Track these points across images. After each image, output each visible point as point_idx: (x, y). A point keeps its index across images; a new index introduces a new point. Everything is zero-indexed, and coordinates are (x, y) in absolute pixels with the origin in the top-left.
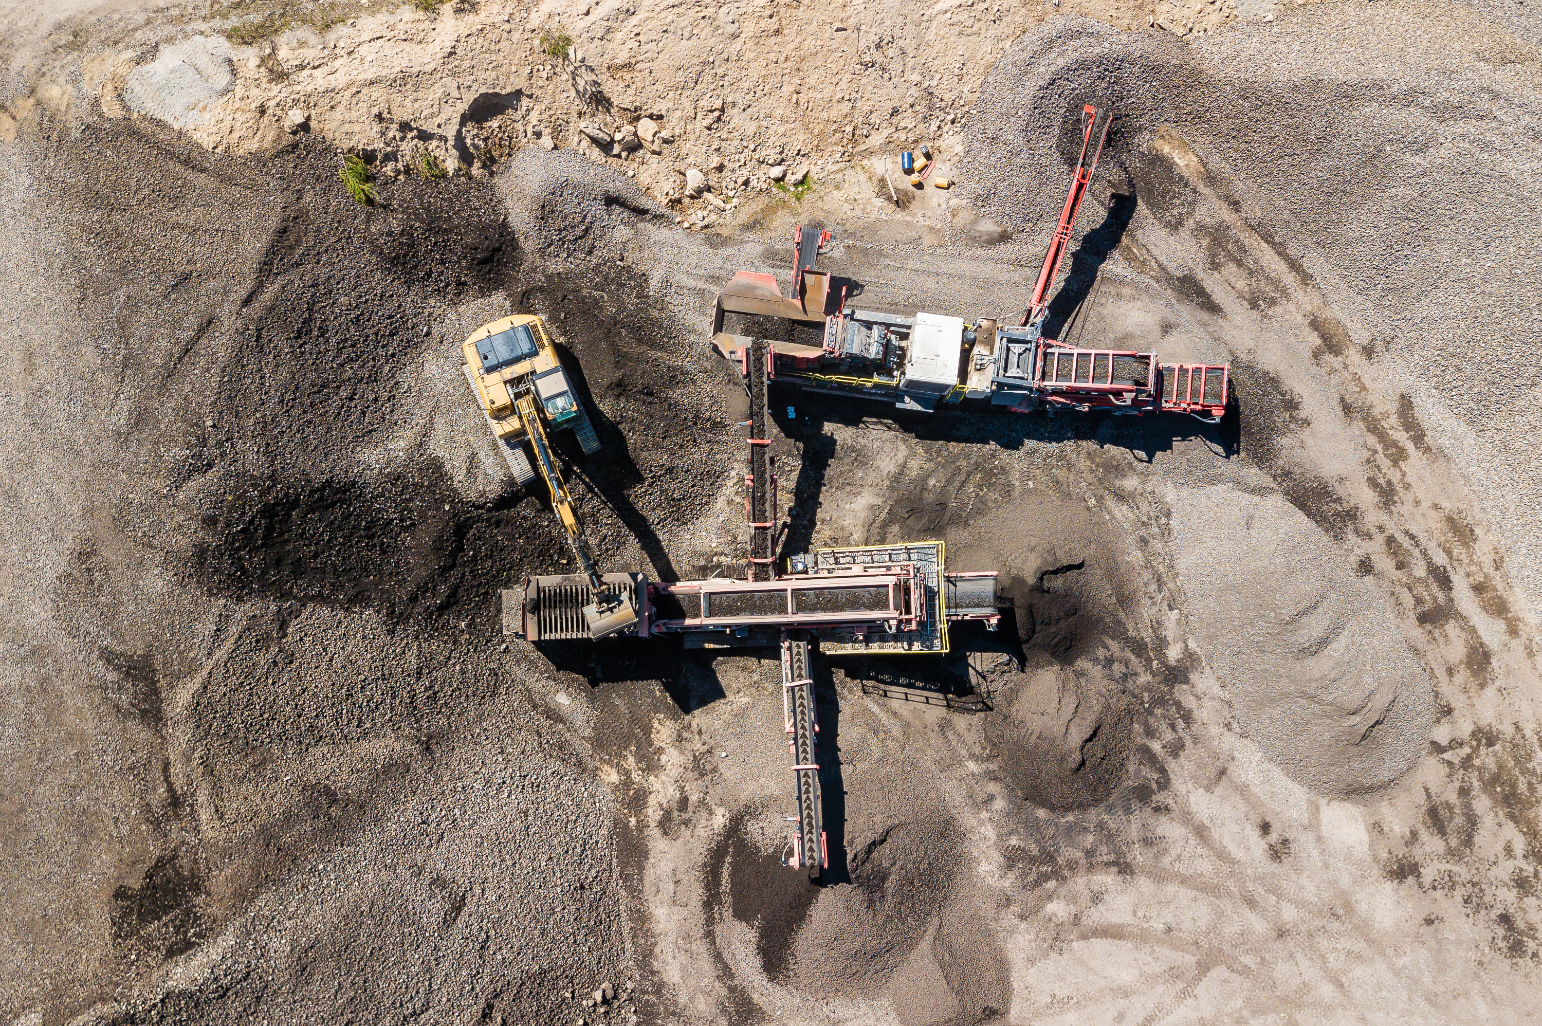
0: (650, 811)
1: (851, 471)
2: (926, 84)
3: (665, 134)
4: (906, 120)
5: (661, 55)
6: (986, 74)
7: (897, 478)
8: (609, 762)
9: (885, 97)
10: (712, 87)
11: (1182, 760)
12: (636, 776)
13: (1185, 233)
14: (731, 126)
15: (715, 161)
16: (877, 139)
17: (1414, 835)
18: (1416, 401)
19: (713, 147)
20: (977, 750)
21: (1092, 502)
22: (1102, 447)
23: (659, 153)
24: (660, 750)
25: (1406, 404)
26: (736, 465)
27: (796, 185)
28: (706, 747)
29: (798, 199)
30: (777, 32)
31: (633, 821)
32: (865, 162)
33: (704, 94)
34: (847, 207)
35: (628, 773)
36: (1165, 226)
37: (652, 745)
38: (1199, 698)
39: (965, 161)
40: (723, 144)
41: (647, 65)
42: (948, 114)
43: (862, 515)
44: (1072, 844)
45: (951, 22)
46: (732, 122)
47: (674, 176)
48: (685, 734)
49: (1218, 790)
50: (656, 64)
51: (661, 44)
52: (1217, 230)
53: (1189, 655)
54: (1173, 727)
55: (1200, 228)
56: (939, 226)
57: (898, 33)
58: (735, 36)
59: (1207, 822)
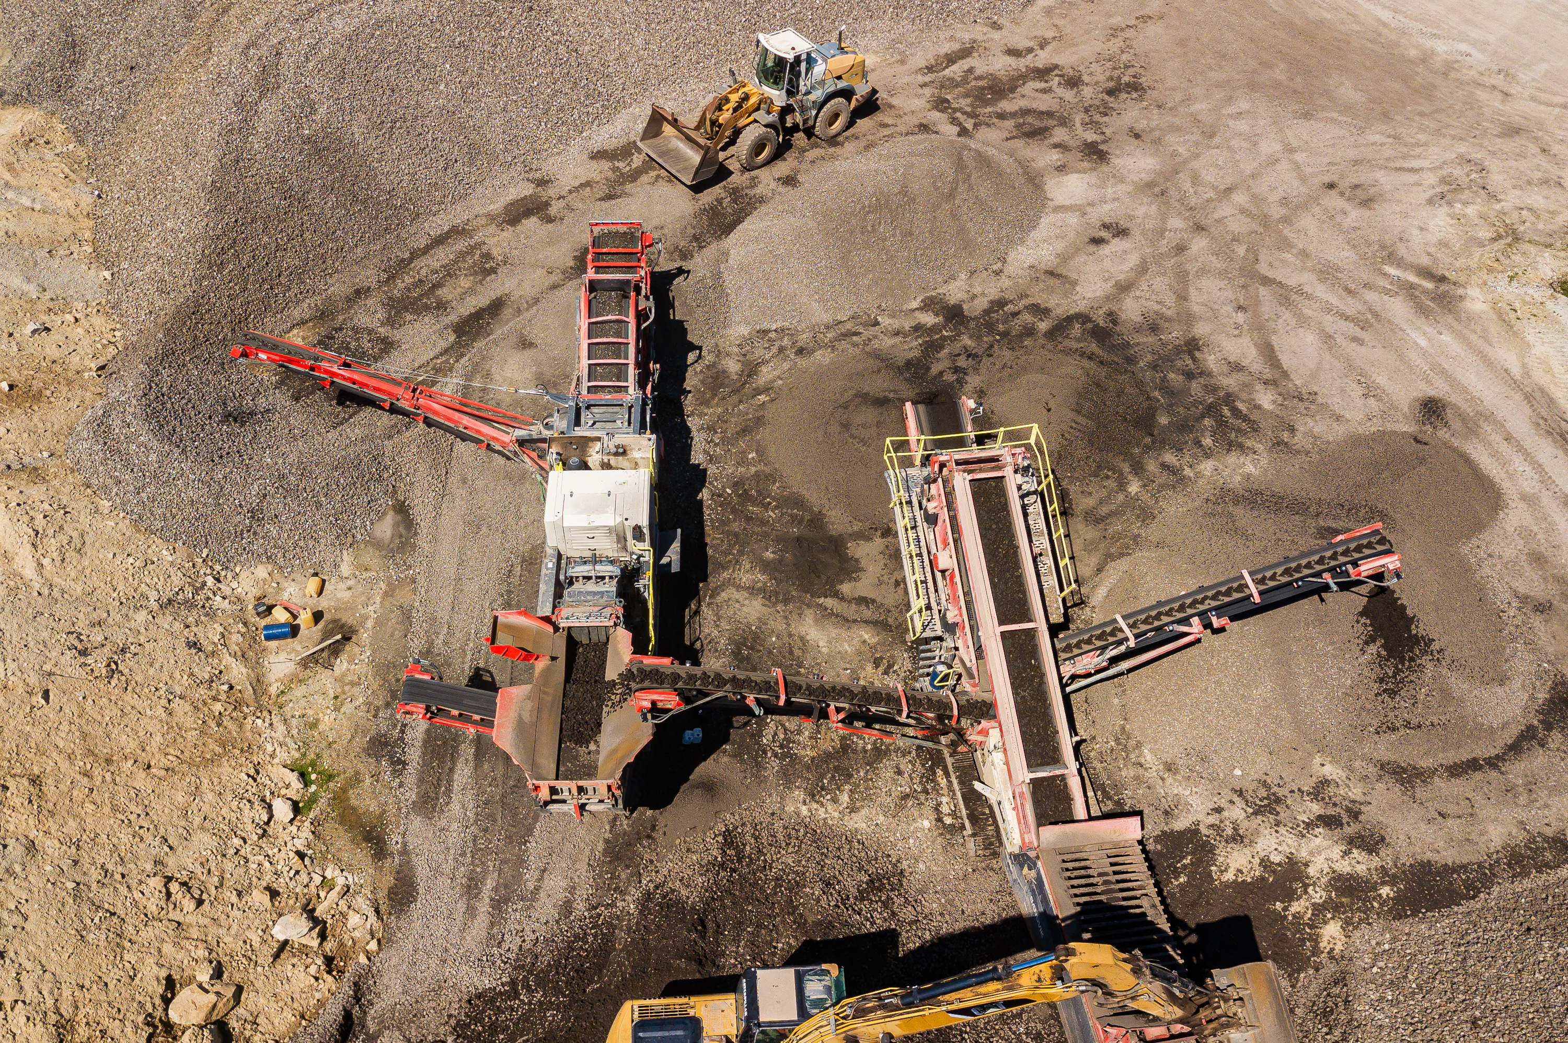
0: (1361, 869)
1: (770, 652)
2: (154, 606)
3: (204, 976)
4: (211, 634)
5: (51, 967)
6: (150, 531)
7: (771, 597)
8: (1316, 939)
9: (170, 655)
10: (123, 890)
11: (1049, 305)
12: (1318, 895)
13: (396, 335)
14: (198, 870)
15: (259, 898)
16: (238, 672)
17: (1056, 146)
18: (597, 147)
19: (234, 899)
20: (1112, 484)
21: (762, 398)
22: (690, 392)
23: (239, 990)
24: (1265, 863)
25: (598, 155)
26: (790, 808)
27: (307, 784)
28: (1236, 799)
29: (331, 777)
30: (35, 781)
31: (1385, 891)
32: (273, 690)
33: (135, 903)
34: (348, 708)
35: (1318, 910)
36: (387, 353)
37: (1262, 879)
38: (974, 296)
39: (281, 562)
40: (229, 883)
41: (66, 992)
42: (204, 584)
43: (834, 632)
44: (1187, 391)
45: (58, 559)
46: (191, 868)
47: (286, 965)
48: (1229, 831)
49: (1073, 276)
50: (64, 976)
51: (28, 965)
52: (393, 307)
53: (928, 305)
54: (1015, 314)
55: (390, 322)
56: (383, 586)
57: (65, 626)
58: (31, 847)
59: (1111, 283)
